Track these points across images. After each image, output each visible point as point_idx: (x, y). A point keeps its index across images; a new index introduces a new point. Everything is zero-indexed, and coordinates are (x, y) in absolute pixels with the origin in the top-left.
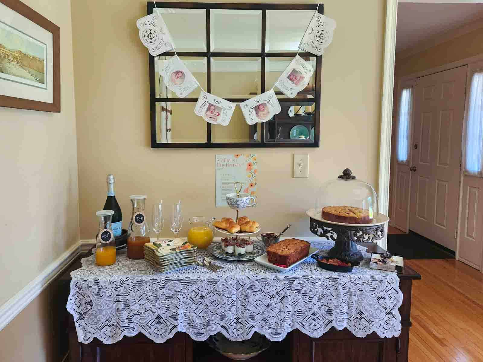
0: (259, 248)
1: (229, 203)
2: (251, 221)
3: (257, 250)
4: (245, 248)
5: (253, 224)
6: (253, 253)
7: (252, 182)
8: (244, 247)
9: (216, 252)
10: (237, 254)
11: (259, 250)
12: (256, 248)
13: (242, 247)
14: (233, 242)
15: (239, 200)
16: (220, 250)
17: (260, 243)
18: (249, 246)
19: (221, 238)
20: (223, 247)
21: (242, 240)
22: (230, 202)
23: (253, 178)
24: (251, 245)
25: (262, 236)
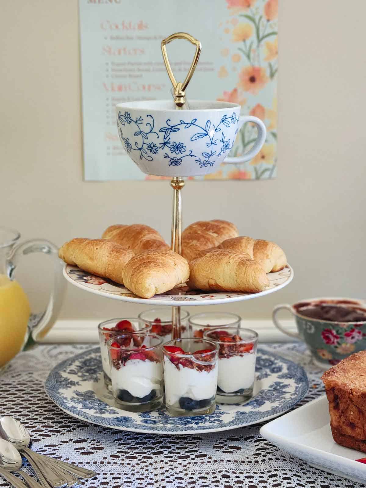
0: (285, 371)
1: (132, 143)
2: (248, 239)
3: (273, 378)
4: (214, 372)
5: (254, 254)
6: (254, 393)
7: (256, 65)
8: (209, 368)
9: (74, 388)
10: (172, 400)
11: (286, 381)
12: (273, 371)
13: (200, 368)
14: (157, 342)
15: (182, 122)
16: (96, 380)
17: (290, 346)
18: (235, 360)
19: (95, 324)
20: (107, 364)
21: (201, 332)
22: (136, 134)
23: (259, 40)
24: (245, 355)
25: (298, 312)
